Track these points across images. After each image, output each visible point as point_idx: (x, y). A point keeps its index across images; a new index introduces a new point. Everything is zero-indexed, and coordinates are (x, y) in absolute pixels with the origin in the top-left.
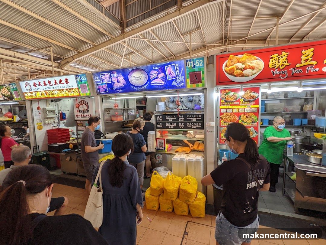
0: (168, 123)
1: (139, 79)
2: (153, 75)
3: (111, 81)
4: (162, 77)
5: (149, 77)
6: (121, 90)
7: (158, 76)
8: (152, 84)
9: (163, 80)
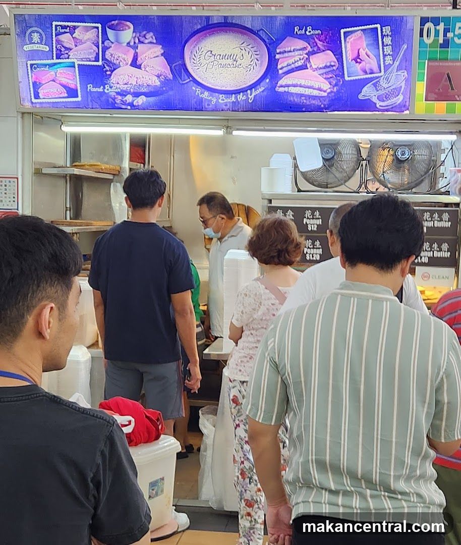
1: (230, 61)
2: (290, 54)
3: (104, 59)
4: (326, 67)
5: (272, 63)
6: (141, 100)
7: (308, 59)
8: (281, 86)
9: (325, 78)
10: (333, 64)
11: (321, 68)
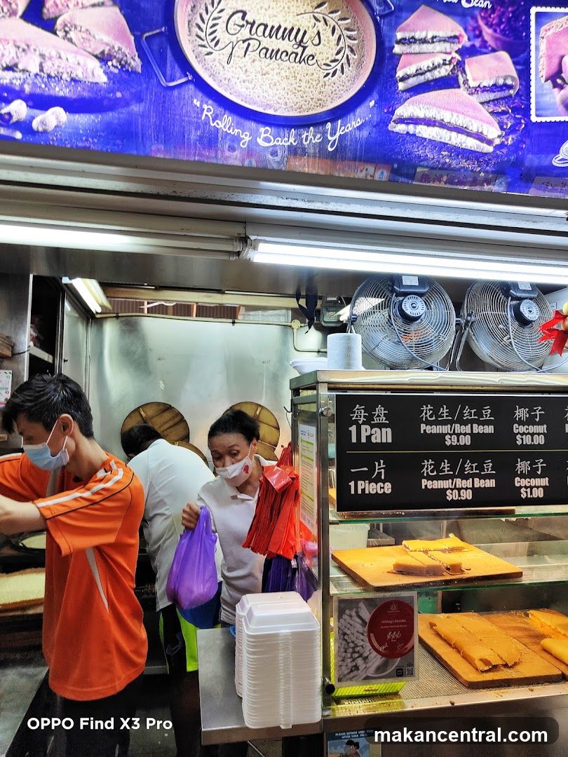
0: (438, 460)
2: (425, 47)
4: (495, 88)
5: (385, 62)
7: (461, 65)
8: (401, 121)
9: (492, 113)
10: (509, 82)
11: (485, 89)
